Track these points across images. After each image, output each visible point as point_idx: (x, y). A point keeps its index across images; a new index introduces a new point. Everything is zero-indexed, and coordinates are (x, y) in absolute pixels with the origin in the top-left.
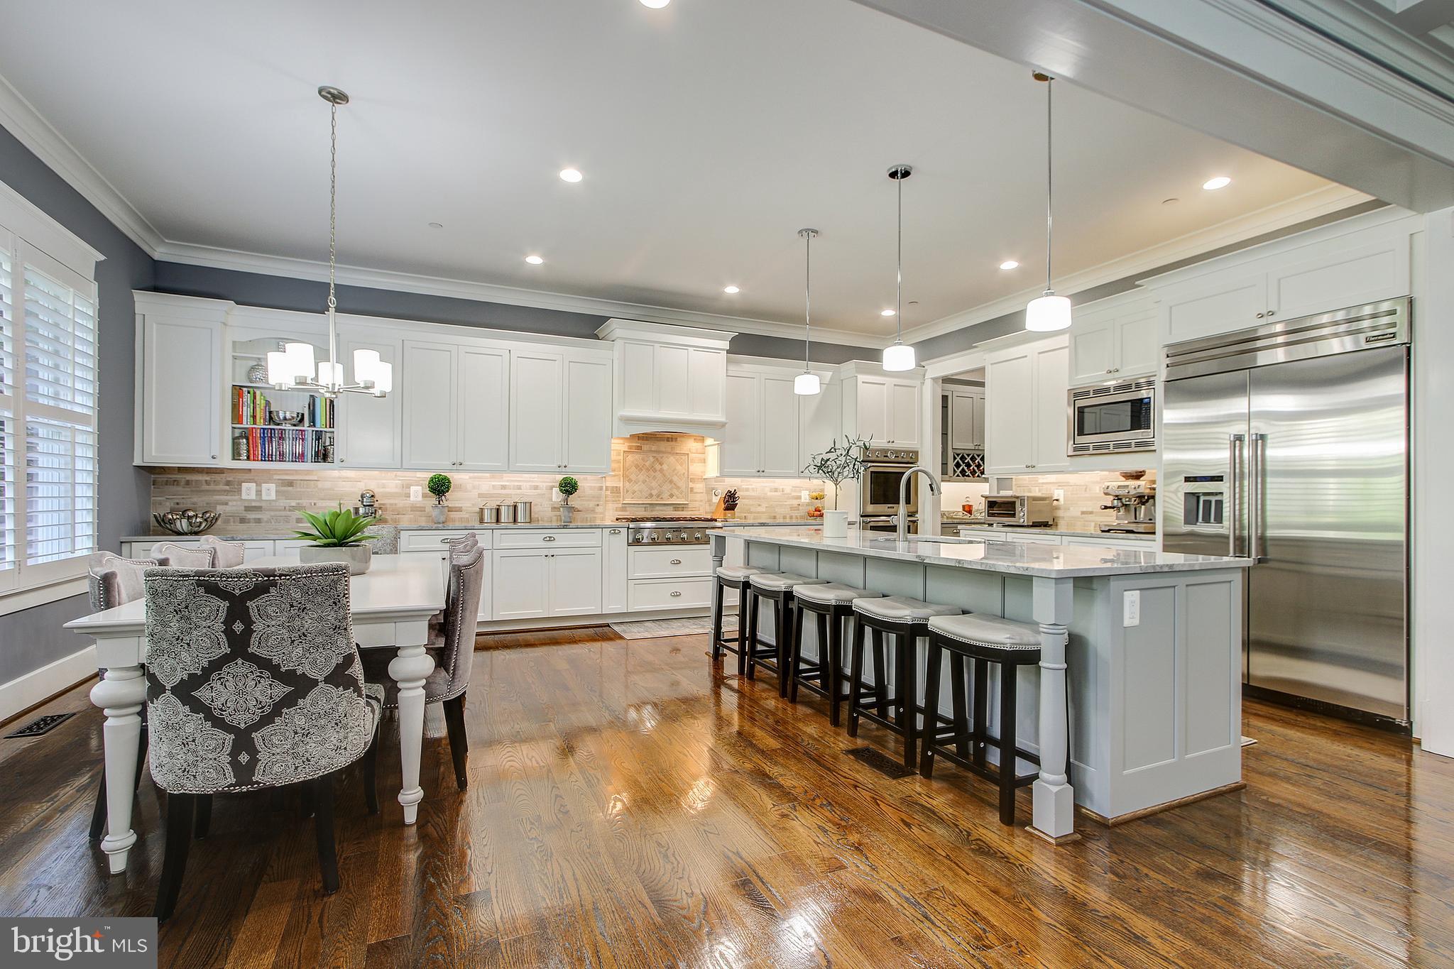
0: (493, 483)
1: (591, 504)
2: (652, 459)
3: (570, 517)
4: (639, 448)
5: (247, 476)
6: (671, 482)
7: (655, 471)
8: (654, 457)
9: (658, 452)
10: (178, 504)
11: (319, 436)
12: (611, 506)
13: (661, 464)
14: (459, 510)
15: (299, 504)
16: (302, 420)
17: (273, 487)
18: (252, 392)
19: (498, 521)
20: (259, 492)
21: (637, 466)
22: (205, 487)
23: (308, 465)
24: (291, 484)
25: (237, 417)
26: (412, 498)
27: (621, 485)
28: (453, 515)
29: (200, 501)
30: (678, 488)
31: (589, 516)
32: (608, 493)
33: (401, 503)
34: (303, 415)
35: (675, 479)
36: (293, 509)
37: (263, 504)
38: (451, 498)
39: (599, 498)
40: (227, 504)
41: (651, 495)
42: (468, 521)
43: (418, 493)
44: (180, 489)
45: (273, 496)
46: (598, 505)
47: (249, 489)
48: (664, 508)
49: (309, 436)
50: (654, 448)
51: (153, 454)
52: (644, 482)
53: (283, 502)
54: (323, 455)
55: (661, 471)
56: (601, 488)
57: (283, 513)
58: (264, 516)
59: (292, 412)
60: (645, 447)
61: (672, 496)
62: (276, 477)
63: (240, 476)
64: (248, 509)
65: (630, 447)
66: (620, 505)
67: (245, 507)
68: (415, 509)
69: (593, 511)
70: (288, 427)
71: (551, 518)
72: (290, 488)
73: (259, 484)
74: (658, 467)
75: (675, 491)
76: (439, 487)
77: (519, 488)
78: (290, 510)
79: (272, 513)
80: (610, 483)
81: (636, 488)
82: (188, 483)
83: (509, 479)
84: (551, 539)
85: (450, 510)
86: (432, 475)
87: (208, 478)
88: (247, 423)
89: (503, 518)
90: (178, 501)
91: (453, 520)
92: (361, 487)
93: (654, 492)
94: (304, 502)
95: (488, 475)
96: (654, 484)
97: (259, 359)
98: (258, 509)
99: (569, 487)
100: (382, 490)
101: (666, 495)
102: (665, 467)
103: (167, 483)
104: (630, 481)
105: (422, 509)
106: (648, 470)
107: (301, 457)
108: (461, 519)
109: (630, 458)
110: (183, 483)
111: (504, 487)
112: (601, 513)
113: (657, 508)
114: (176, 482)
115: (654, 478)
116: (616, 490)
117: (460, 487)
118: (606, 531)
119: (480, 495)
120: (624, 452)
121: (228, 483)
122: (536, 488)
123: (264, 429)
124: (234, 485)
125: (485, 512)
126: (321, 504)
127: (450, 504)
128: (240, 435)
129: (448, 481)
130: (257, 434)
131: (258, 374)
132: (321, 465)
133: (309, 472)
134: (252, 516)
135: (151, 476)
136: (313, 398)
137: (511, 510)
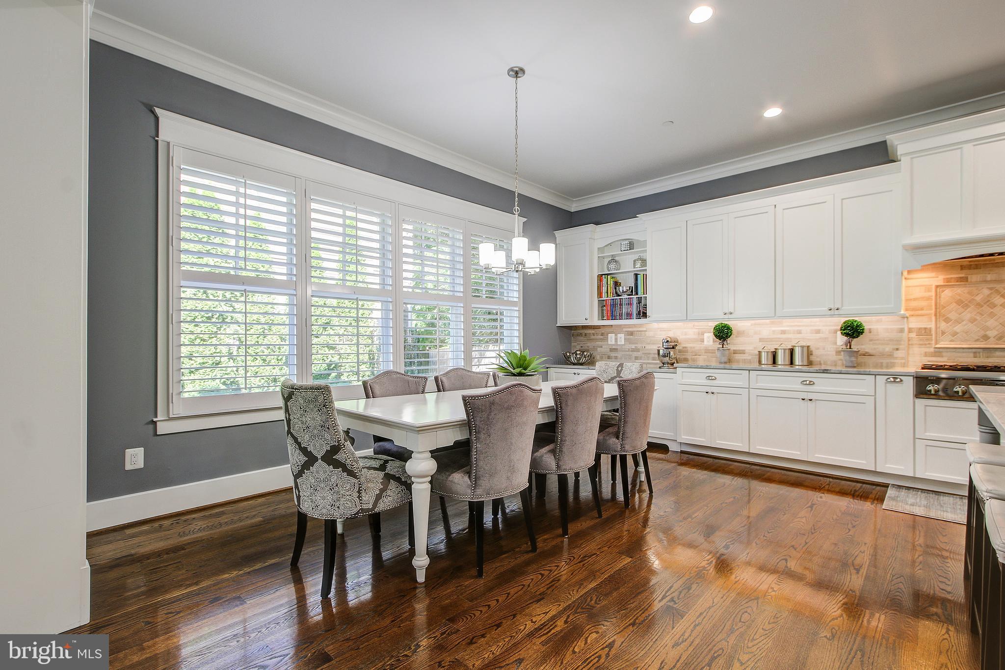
0: (773, 329)
1: (888, 349)
2: (987, 292)
3: (852, 362)
4: (963, 279)
5: (610, 330)
7: (993, 306)
8: (991, 289)
10: (582, 347)
11: (639, 300)
12: (916, 350)
14: (743, 352)
15: (636, 347)
16: (632, 291)
17: (622, 336)
18: (606, 277)
19: (774, 363)
20: (616, 339)
21: (960, 302)
22: (593, 337)
23: (634, 321)
24: (632, 333)
25: (600, 294)
26: (706, 343)
27: (932, 325)
28: (738, 357)
29: (590, 345)
31: (885, 361)
32: (913, 335)
33: (697, 346)
34: (632, 287)
36: (633, 350)
37: (618, 347)
38: (733, 343)
39: (899, 341)
40: (602, 347)
42: (750, 362)
43: (709, 339)
44: (582, 338)
45: (623, 343)
46: (897, 349)
47: (611, 338)
49: (635, 301)
51: (564, 319)
52: (973, 320)
53: (627, 346)
54: (643, 314)
56: (901, 331)
57: (628, 353)
58: (619, 355)
59: (626, 287)
60: (974, 275)
62: (624, 330)
63: (607, 330)
64: (612, 350)
65: (947, 280)
66: (932, 350)
67: (610, 349)
68: (707, 351)
69: (890, 355)
70: (626, 296)
71: (835, 362)
72: (632, 337)
73: (616, 335)
74: (997, 300)
76: (723, 333)
77: (799, 332)
78: (632, 351)
79: (623, 353)
80: (915, 323)
81: (959, 328)
82: (586, 335)
83: (788, 325)
84: (811, 383)
85: (735, 352)
86: (717, 323)
87: (593, 332)
88: (604, 298)
89: (780, 361)
90: (581, 345)
91: (738, 361)
92: (663, 336)
93: (992, 334)
94: (639, 346)
95: (768, 321)
96: (991, 323)
97: (612, 255)
98: (615, 350)
99: (853, 331)
100: (684, 337)
103: (578, 335)
104: (947, 320)
105: (713, 352)
106: (979, 305)
107: (629, 316)
108: (745, 361)
109: (947, 294)
110: (584, 335)
111: (783, 332)
112: (902, 358)
115: (991, 315)
116: (924, 332)
117: (740, 333)
118: (881, 379)
119: (761, 340)
120: (937, 287)
121: (602, 334)
122: (818, 332)
123: (614, 299)
124: (605, 336)
125: (763, 355)
126: (648, 347)
127: (732, 348)
128: (602, 304)
129: (729, 328)
130: (609, 303)
131: (612, 266)
132: (642, 321)
133: (641, 325)
134: (613, 354)
135: (571, 332)
136: (636, 275)
137: (788, 353)
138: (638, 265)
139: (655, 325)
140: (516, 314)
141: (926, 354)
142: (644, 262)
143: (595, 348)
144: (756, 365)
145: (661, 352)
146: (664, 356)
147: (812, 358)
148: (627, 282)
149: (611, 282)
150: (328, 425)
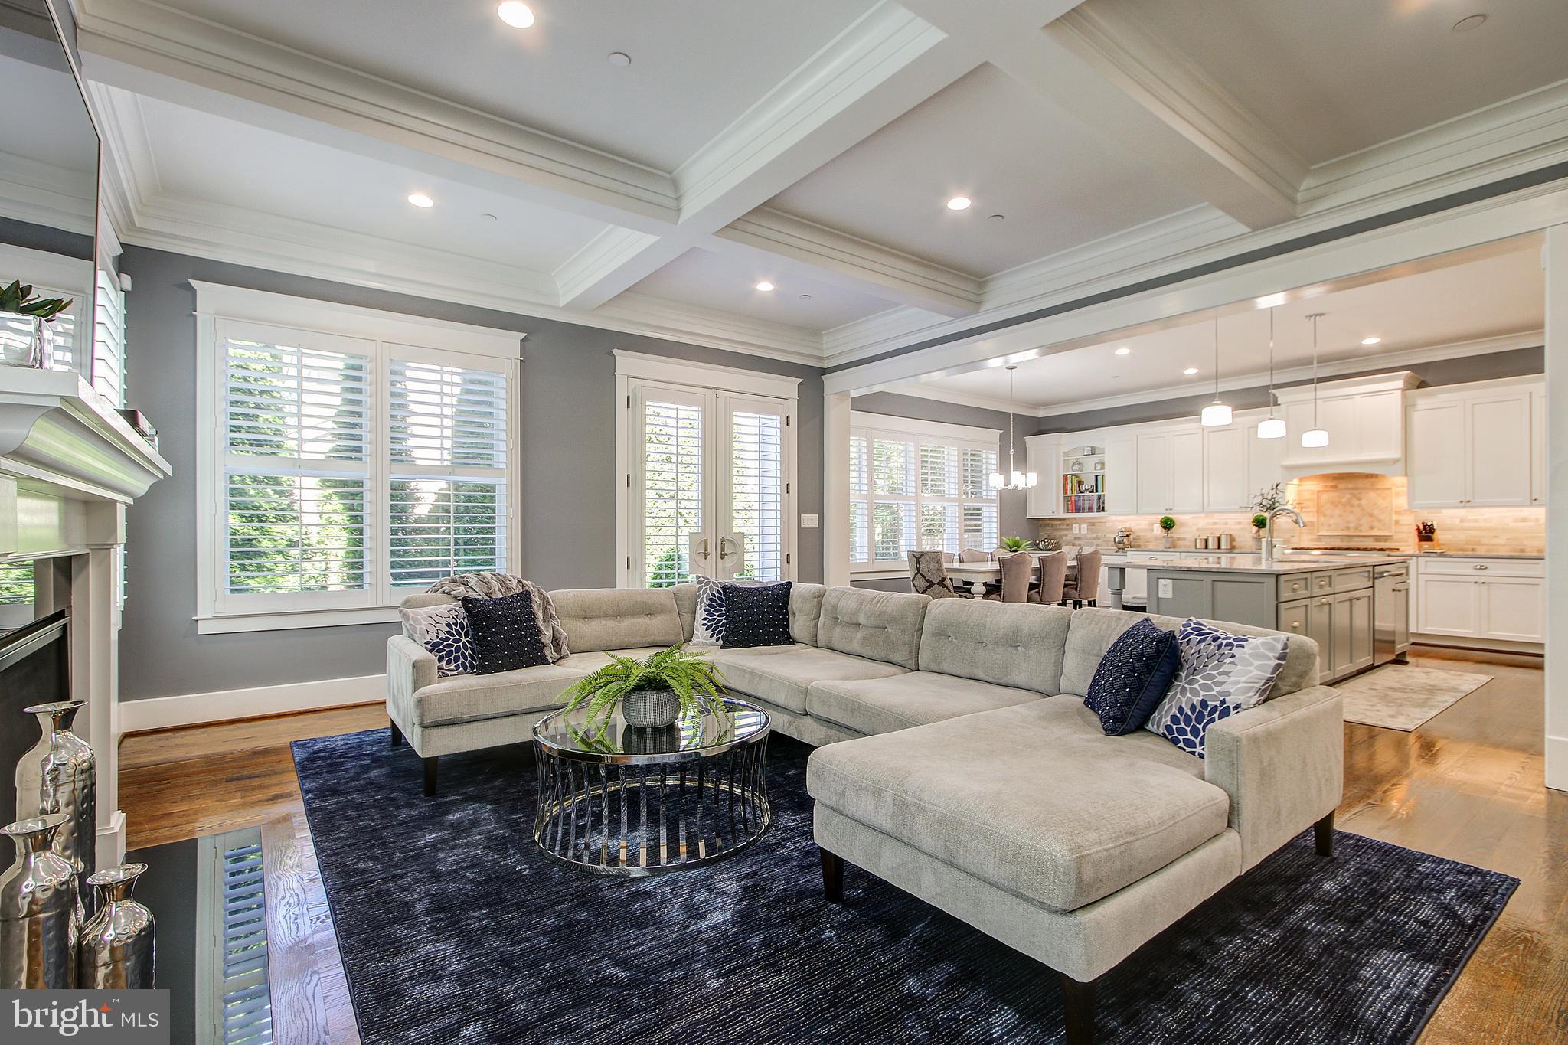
0: (1206, 521)
1: (1287, 536)
2: (1348, 496)
4: (1335, 487)
5: (1075, 521)
6: (1371, 515)
7: (1352, 506)
8: (1351, 494)
9: (1354, 489)
10: (1049, 535)
11: (1099, 497)
13: (1359, 499)
14: (1184, 539)
15: (1096, 535)
16: (1093, 489)
17: (1085, 526)
18: (1071, 476)
19: (1206, 547)
20: (1080, 529)
21: (1332, 503)
22: (1059, 527)
23: (1095, 514)
24: (1093, 524)
25: (1065, 491)
26: (1155, 532)
27: (1315, 519)
28: (1180, 543)
29: (1057, 534)
30: (1380, 521)
33: (1148, 535)
34: (1093, 486)
35: (1376, 512)
36: (1095, 538)
37: (1081, 534)
38: (1175, 533)
40: (1067, 535)
41: (1348, 528)
42: (1190, 547)
43: (1158, 529)
44: (1049, 528)
45: (1086, 532)
47: (1076, 528)
48: (1365, 539)
49: (1095, 498)
50: (1350, 486)
51: (1033, 512)
52: (1340, 516)
53: (1089, 536)
54: (1101, 509)
55: (1359, 506)
57: (1090, 541)
59: (1088, 485)
60: (1341, 486)
61: (1372, 528)
62: (1087, 521)
63: (1071, 520)
64: (1075, 538)
65: (1326, 487)
66: (1315, 537)
67: (1074, 536)
68: (1156, 539)
70: (1088, 493)
71: (1251, 546)
72: (1093, 527)
73: (1080, 526)
74: (1355, 502)
75: (1375, 524)
76: (1168, 525)
77: (1226, 524)
78: (1093, 539)
79: (1086, 541)
81: (1332, 521)
83: (1217, 518)
85: (1178, 540)
86: (1160, 517)
87: (1059, 523)
88: (1069, 494)
89: (1210, 546)
91: (1180, 547)
92: (1120, 526)
93: (1352, 525)
94: (1100, 535)
95: (1203, 515)
96: (1351, 518)
97: (1076, 459)
98: (1079, 538)
99: (1261, 523)
100: (1138, 527)
101: (1365, 527)
102: (1363, 502)
103: (1046, 526)
104: (1325, 516)
105: (1160, 539)
106: (1344, 505)
107: (1091, 509)
108: (1186, 546)
109: (1325, 497)
110: (1051, 525)
111: (1214, 524)
112: (1296, 543)
113: (1355, 539)
114: (1048, 525)
115: (1352, 512)
116: (1310, 524)
117: (1183, 524)
119: (1198, 530)
120: (1319, 491)
121: (1068, 525)
122: (1239, 523)
123: (1077, 495)
124: (1069, 526)
125: (1198, 541)
126: (1108, 535)
127: (1176, 536)
128: (1067, 500)
129: (1171, 520)
130: (1073, 499)
131: (1076, 467)
132: (1102, 514)
133: (1102, 518)
134: (1077, 542)
135: (1038, 523)
136: (1097, 476)
137: (1216, 540)
138: (1099, 468)
139: (1114, 518)
140: (995, 509)
141: (1312, 540)
142: (1103, 464)
143: (1061, 537)
144: (1193, 549)
145: (1117, 540)
146: (1119, 543)
147: (1234, 543)
148: (1090, 482)
149: (1075, 481)
150: (940, 569)
